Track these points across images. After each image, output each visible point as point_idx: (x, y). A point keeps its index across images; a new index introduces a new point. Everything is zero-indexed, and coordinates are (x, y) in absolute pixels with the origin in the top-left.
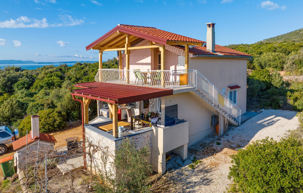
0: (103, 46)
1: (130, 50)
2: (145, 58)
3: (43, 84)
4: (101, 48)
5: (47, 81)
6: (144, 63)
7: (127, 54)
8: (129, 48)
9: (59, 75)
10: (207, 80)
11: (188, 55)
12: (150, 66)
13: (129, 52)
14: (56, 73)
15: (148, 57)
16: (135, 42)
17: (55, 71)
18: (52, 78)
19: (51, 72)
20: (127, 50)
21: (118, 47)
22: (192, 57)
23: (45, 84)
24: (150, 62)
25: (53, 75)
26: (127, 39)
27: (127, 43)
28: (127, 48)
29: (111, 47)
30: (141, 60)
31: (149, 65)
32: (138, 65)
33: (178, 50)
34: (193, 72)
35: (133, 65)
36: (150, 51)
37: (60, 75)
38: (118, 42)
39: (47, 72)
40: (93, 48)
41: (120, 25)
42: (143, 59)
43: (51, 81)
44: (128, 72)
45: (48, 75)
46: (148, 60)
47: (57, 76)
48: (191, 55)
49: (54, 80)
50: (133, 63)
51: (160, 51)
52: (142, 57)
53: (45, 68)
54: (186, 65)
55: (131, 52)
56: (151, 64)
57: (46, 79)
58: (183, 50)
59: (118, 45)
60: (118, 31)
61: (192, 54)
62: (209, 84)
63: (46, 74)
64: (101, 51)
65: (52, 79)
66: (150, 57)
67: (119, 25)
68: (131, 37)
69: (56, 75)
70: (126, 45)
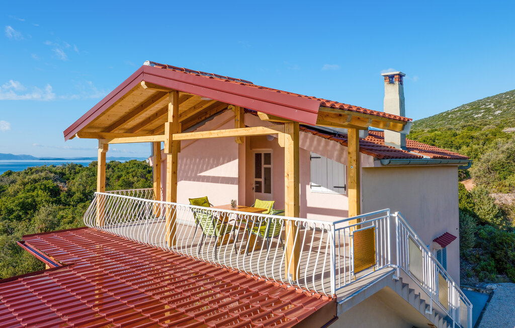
0: (110, 128)
1: (179, 142)
2: (223, 163)
3: (12, 206)
4: (104, 134)
5: (21, 200)
6: (219, 177)
7: (170, 152)
8: (177, 137)
9: (49, 188)
10: (417, 240)
11: (358, 161)
12: (235, 188)
13: (176, 147)
14: (45, 182)
15: (229, 161)
16: (197, 121)
17: (43, 179)
18: (34, 194)
19: (35, 181)
20: (172, 142)
21: (152, 132)
22: (373, 166)
23: (16, 206)
24: (236, 176)
25: (38, 187)
26: (171, 107)
27: (170, 119)
28: (171, 133)
29: (132, 132)
30: (211, 168)
31: (232, 183)
32: (203, 181)
33: (323, 144)
34: (386, 219)
35: (190, 180)
36: (237, 145)
37: (51, 188)
38: (149, 118)
39: (26, 180)
40: (81, 135)
41: (151, 63)
42: (217, 166)
43: (30, 200)
44: (173, 210)
45: (28, 187)
46: (231, 169)
47: (46, 189)
48: (368, 161)
49: (37, 197)
50: (189, 175)
51: (281, 145)
52: (214, 161)
53: (31, 170)
54: (353, 192)
55: (182, 146)
56: (238, 181)
57: (21, 195)
58: (339, 145)
59: (149, 126)
60: (143, 83)
61: (372, 158)
62: (421, 251)
63: (25, 184)
64: (104, 141)
65: (33, 196)
66: (237, 161)
67: (147, 63)
68: (183, 107)
69: (43, 187)
70: (167, 126)
